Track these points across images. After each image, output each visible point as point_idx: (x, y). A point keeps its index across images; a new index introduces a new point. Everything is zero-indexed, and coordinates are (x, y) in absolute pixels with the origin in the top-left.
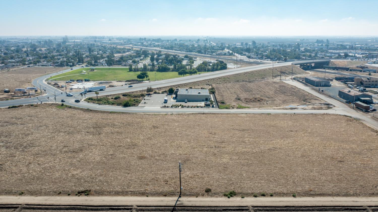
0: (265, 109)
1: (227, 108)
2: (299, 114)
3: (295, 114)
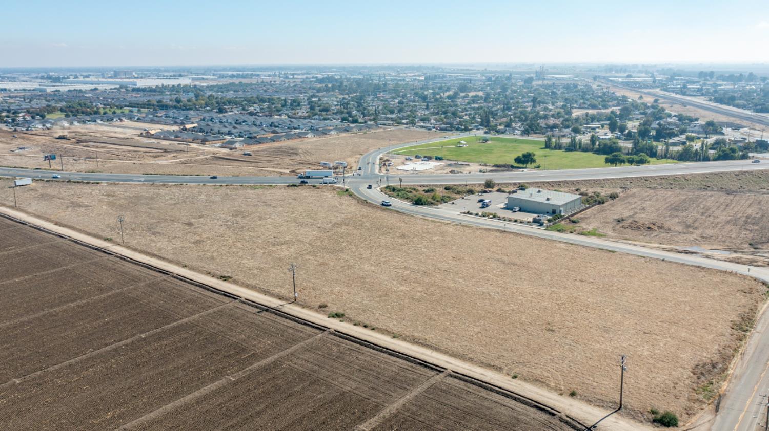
0: (630, 244)
1: (559, 231)
2: (670, 262)
3: (663, 260)
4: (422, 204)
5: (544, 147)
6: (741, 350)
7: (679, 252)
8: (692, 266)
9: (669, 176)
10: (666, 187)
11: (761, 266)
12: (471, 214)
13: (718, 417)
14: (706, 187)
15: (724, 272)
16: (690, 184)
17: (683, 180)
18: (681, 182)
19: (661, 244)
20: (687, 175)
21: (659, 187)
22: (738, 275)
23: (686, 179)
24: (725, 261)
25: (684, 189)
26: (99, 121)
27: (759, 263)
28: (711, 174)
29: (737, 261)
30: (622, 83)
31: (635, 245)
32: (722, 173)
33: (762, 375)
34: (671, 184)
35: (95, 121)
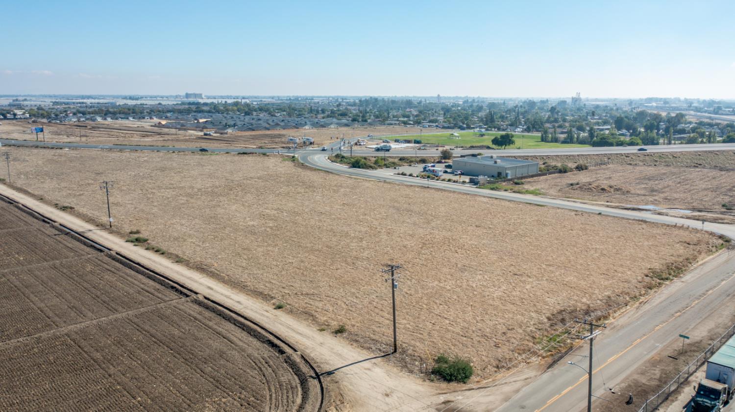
1: (492, 189)
2: (607, 216)
3: (600, 214)
4: (359, 167)
5: (540, 140)
6: (642, 299)
7: (625, 209)
8: (634, 220)
9: (654, 153)
10: (649, 163)
11: (728, 223)
12: (405, 175)
13: (546, 376)
14: (696, 165)
15: (672, 226)
16: (679, 162)
17: (671, 157)
18: (667, 160)
19: (607, 202)
20: (676, 152)
21: (642, 164)
22: (690, 229)
23: (674, 157)
24: (682, 217)
25: (670, 166)
26: (131, 119)
27: (726, 221)
28: (706, 152)
29: (697, 218)
30: (657, 107)
31: (574, 202)
32: (718, 151)
33: (657, 328)
34: (656, 161)
35: (128, 118)
